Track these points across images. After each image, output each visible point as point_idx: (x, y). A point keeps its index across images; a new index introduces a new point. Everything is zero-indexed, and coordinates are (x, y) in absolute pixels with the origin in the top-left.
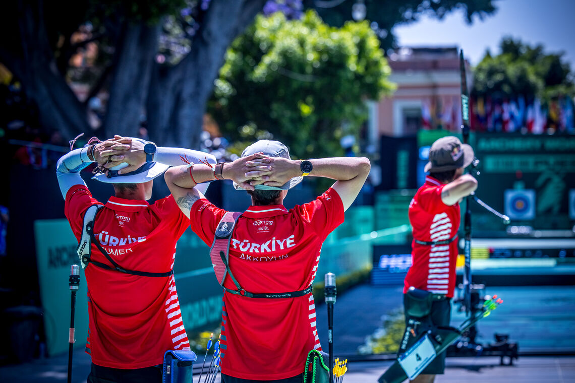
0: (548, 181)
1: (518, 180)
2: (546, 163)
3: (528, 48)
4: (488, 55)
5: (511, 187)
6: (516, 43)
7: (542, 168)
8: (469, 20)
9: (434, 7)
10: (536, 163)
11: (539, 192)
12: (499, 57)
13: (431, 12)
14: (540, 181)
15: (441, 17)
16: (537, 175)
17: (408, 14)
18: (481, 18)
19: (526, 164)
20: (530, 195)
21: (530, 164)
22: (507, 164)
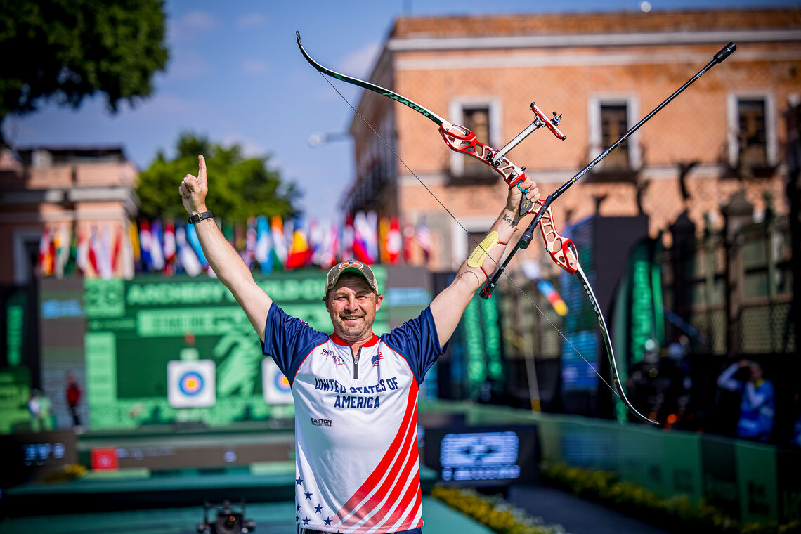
0: (235, 345)
1: (188, 346)
2: (230, 320)
4: (161, 158)
5: (178, 358)
7: (224, 327)
10: (216, 321)
11: (220, 362)
12: (176, 161)
14: (221, 349)
15: (76, 105)
16: (218, 338)
18: (132, 105)
19: (199, 322)
20: (207, 369)
21: (206, 322)
22: (172, 323)
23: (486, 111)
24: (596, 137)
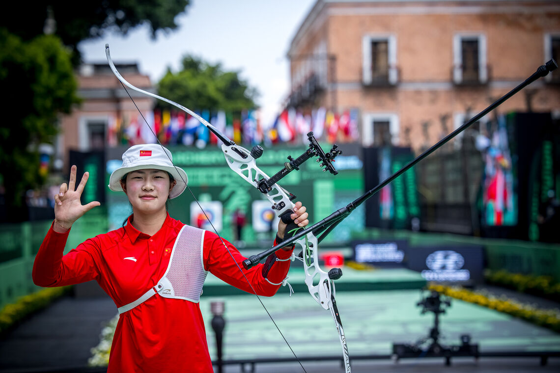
0: (233, 193)
1: (204, 192)
2: (230, 176)
3: (207, 65)
4: (169, 71)
5: (197, 199)
6: (195, 59)
7: (227, 181)
8: (154, 36)
9: (119, 23)
10: (221, 176)
11: (225, 202)
12: (181, 73)
13: (115, 28)
14: (225, 194)
16: (221, 188)
17: (93, 30)
19: (211, 177)
20: (216, 207)
21: (215, 177)
22: (194, 177)
23: (386, 42)
24: (457, 60)
